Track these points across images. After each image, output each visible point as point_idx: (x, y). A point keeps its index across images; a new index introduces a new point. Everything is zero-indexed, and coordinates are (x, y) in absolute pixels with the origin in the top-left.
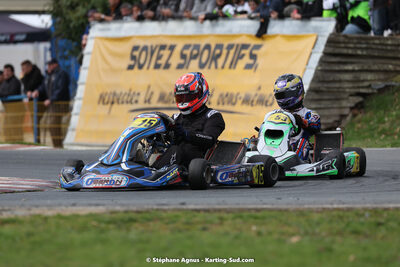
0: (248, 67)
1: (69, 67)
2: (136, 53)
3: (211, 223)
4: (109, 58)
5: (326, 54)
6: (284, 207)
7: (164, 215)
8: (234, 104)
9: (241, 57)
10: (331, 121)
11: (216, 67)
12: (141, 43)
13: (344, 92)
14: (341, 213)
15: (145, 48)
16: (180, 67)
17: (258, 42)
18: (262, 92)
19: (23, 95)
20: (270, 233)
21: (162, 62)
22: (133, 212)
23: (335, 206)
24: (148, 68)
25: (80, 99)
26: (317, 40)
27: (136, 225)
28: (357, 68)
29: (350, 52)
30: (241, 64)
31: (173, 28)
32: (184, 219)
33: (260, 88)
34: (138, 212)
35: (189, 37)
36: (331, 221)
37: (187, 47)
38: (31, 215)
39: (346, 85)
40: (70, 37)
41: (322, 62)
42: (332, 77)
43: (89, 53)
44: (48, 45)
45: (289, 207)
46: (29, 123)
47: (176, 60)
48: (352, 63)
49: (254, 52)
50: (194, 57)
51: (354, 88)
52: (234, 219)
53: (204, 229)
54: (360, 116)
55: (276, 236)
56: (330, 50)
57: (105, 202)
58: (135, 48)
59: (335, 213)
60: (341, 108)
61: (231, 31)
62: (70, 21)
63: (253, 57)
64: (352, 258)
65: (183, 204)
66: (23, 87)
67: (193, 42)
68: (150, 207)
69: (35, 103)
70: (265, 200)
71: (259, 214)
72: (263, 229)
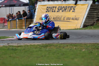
0: (73, 11)
1: (33, 12)
2: (48, 9)
3: (65, 46)
4: (42, 10)
5: (90, 8)
6: (81, 43)
7: (54, 45)
8: (70, 20)
9: (71, 9)
10: (92, 23)
11: (66, 11)
12: (49, 6)
13: (95, 17)
14: (94, 44)
15: (50, 7)
16: (58, 11)
17: (75, 6)
18: (76, 17)
19: (22, 18)
20: (78, 49)
21: (54, 10)
22: (47, 44)
23: (93, 43)
24: (50, 12)
25: (35, 19)
26: (88, 5)
27: (48, 47)
28: (97, 12)
29: (96, 8)
30: (71, 11)
31: (56, 3)
32: (59, 46)
33: (76, 16)
34: (48, 44)
35: (60, 5)
36: (92, 46)
37: (59, 7)
38: (24, 45)
39: (95, 15)
40: (33, 5)
41: (89, 10)
42: (92, 14)
43: (37, 9)
44: (28, 7)
45: (82, 43)
46: (24, 24)
47: (57, 10)
48: (96, 10)
49: (74, 8)
50: (61, 9)
51: (97, 16)
52: (70, 46)
53: (63, 48)
54: (98, 22)
55: (79, 49)
56: (91, 8)
57: (41, 42)
58: (48, 7)
59: (93, 44)
60: (94, 20)
61: (69, 3)
62: (33, 2)
63: (74, 9)
64: (96, 54)
65: (59, 42)
66: (22, 16)
67: (60, 6)
68: (51, 43)
69: (25, 20)
70: (77, 41)
71: (75, 44)
72: (77, 48)
